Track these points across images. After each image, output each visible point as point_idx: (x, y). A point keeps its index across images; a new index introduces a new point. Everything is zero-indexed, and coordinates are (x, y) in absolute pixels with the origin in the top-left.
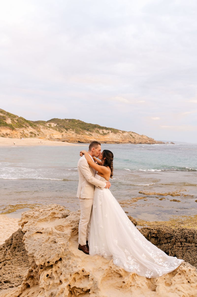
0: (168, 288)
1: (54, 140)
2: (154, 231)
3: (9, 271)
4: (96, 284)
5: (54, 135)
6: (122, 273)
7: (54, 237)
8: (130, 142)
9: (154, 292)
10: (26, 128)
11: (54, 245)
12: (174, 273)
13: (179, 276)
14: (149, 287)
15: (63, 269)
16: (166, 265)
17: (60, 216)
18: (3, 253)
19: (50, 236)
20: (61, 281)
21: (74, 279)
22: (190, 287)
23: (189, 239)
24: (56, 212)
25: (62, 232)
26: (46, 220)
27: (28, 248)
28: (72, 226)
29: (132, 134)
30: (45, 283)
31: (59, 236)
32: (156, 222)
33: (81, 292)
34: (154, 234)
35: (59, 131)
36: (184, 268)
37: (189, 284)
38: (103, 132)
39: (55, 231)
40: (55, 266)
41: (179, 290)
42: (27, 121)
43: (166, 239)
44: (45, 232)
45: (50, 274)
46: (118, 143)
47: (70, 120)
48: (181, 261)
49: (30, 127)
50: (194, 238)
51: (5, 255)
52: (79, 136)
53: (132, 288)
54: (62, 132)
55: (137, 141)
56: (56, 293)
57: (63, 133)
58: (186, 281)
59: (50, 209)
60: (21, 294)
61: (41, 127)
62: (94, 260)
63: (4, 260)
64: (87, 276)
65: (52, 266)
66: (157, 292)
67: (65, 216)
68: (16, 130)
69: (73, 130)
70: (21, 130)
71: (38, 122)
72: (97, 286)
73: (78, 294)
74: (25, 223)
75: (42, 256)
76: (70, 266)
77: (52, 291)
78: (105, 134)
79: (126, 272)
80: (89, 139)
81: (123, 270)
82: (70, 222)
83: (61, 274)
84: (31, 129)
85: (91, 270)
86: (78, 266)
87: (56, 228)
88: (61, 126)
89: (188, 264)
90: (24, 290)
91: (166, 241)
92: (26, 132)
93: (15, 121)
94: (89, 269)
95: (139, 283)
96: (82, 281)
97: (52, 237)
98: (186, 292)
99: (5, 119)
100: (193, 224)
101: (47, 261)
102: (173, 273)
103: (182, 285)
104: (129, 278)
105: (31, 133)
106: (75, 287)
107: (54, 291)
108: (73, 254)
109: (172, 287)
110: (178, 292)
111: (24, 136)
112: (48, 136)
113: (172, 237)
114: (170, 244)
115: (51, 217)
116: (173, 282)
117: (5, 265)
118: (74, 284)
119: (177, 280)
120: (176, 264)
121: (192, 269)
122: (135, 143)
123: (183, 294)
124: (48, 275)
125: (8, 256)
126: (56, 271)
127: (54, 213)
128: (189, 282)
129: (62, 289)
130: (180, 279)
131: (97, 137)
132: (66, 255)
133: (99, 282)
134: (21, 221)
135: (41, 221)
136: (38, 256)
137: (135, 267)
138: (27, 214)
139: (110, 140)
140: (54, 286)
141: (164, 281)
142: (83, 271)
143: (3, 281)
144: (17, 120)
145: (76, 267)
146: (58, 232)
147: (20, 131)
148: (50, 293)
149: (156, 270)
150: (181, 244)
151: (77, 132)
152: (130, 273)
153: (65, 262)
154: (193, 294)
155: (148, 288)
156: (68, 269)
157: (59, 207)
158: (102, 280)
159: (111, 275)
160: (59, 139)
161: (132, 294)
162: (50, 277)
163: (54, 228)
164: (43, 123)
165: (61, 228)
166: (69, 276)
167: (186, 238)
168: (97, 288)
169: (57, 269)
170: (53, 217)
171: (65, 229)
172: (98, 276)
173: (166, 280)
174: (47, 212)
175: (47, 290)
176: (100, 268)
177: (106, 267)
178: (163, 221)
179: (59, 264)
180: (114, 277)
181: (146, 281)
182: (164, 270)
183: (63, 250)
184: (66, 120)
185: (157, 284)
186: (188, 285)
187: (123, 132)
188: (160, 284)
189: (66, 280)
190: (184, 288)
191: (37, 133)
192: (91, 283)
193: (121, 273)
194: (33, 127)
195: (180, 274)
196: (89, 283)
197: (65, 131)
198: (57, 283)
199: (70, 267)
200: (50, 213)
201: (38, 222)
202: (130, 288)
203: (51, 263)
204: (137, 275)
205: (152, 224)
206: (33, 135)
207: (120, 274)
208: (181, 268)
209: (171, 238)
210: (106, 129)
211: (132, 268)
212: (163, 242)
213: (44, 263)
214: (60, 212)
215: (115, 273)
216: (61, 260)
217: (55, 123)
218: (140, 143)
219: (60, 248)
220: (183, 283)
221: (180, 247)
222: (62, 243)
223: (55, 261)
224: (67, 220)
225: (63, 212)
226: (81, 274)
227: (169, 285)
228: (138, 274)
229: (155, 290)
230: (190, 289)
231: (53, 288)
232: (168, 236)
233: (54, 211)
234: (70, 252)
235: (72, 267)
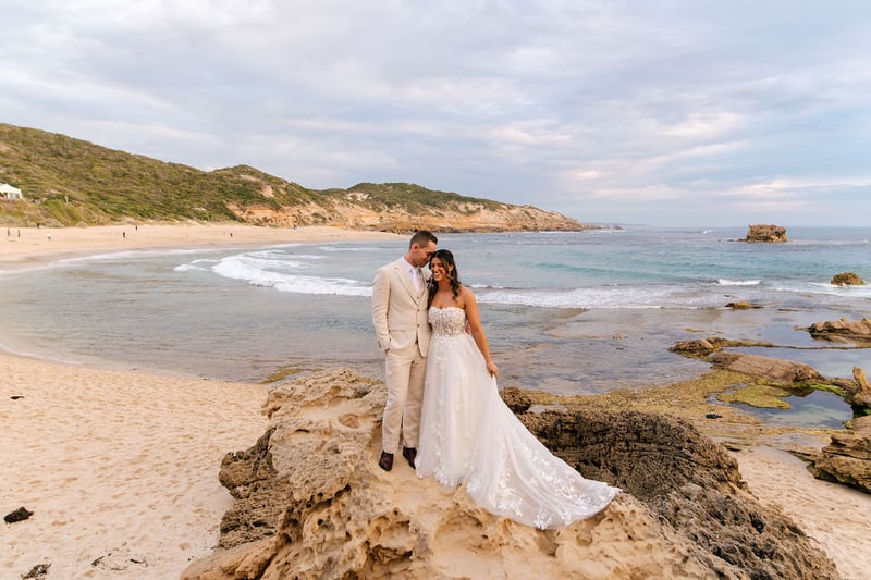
0: (584, 551)
1: (364, 229)
2: (569, 417)
3: (263, 502)
4: (424, 540)
5: (363, 219)
6: (482, 517)
7: (334, 439)
8: (525, 228)
9: (551, 559)
10: (304, 205)
11: (332, 458)
12: (599, 517)
13: (610, 525)
14: (542, 547)
15: (353, 508)
16: (582, 502)
17: (350, 393)
18: (252, 465)
19: (326, 439)
20: (348, 535)
21: (378, 530)
22: (632, 549)
23: (644, 434)
24: (342, 385)
25: (356, 430)
26: (319, 403)
27: (277, 464)
28: (375, 415)
29: (529, 211)
30: (314, 538)
31: (344, 438)
32: (577, 397)
33: (394, 557)
34: (567, 423)
35: (374, 209)
36: (620, 508)
37: (631, 542)
38: (466, 208)
39: (338, 426)
40: (336, 501)
41: (607, 556)
42: (306, 191)
43: (595, 434)
44: (314, 431)
45: (324, 519)
46: (499, 230)
47: (395, 185)
48: (614, 491)
49: (313, 203)
50: (655, 432)
51: (256, 469)
52: (416, 219)
53: (504, 548)
54: (380, 211)
55: (540, 225)
56: (339, 558)
57: (383, 213)
58: (623, 536)
59: (328, 378)
60: (275, 555)
61: (336, 201)
62: (422, 489)
63: (254, 479)
64: (405, 524)
65: (329, 503)
66: (558, 560)
67: (361, 394)
68: (283, 211)
69: (403, 206)
70: (294, 210)
71: (328, 192)
72: (426, 546)
73: (386, 560)
74: (275, 409)
75: (307, 482)
76: (367, 502)
77: (330, 554)
78: (470, 213)
79: (490, 515)
80: (437, 224)
81: (483, 510)
82: (370, 408)
83: (349, 519)
84: (314, 208)
85: (414, 510)
86: (384, 503)
87: (340, 420)
88: (377, 199)
89: (630, 498)
90: (282, 547)
91: (594, 439)
92: (304, 213)
93: (282, 191)
94: (408, 508)
95: (519, 540)
96: (395, 534)
97: (330, 441)
98: (623, 560)
99: (260, 189)
100: (658, 399)
101: (318, 491)
102: (597, 519)
103: (615, 544)
104: (496, 527)
105: (316, 215)
106: (379, 546)
107: (334, 554)
108: (375, 477)
109: (593, 549)
110: (604, 559)
111: (300, 221)
112: (351, 220)
113: (608, 430)
114: (602, 446)
115: (330, 397)
116: (596, 538)
117: (255, 489)
118: (377, 540)
119: (604, 533)
120: (603, 499)
121: (637, 510)
122: (535, 229)
123: (617, 564)
124: (320, 522)
125: (263, 471)
126: (339, 513)
127: (338, 388)
128: (630, 537)
129: (351, 551)
130: (611, 531)
131: (455, 220)
132: (360, 479)
133: (432, 535)
134: (267, 405)
135: (308, 404)
136: (298, 482)
137: (511, 506)
138: (279, 390)
139: (483, 225)
140: (335, 544)
141: (575, 534)
142: (396, 513)
143: (251, 522)
144: (286, 190)
145: (380, 504)
146: (344, 429)
147: (291, 212)
148: (326, 558)
149: (559, 512)
150: (628, 445)
151: (411, 211)
152: (499, 517)
153: (357, 493)
154: (640, 565)
155: (538, 548)
156: (363, 509)
157: (347, 374)
158: (439, 532)
159: (458, 520)
160: (373, 227)
161: (502, 563)
162: (326, 526)
163: (336, 421)
164: (340, 193)
165: (351, 420)
166: (366, 522)
167: (638, 433)
168: (427, 550)
169: (340, 508)
170: (336, 396)
171: (360, 421)
172: (430, 524)
173: (579, 533)
174: (322, 386)
175: (320, 553)
176: (435, 505)
177: (447, 504)
178: (593, 394)
179: (345, 499)
180: (463, 525)
181: (535, 535)
182: (577, 513)
183: (353, 470)
184: (388, 185)
185: (558, 541)
186: (629, 545)
187: (511, 207)
188: (565, 542)
189: (360, 532)
190: (618, 551)
191: (327, 216)
192: (414, 537)
193: (478, 516)
194: (318, 204)
195: (611, 520)
196: (408, 539)
197: (387, 208)
198: (340, 539)
199: (368, 505)
200: (328, 388)
201: (302, 407)
202: (498, 549)
203: (326, 497)
204: (515, 523)
205: (569, 400)
206: (321, 220)
207: (477, 520)
208: (614, 506)
209: (605, 431)
210: (474, 201)
211: (503, 506)
212: (587, 441)
213: (312, 497)
214: (351, 385)
215: (466, 517)
216: (348, 488)
217: (365, 193)
218: (547, 230)
219: (346, 463)
220: (618, 540)
221: (624, 451)
222: (350, 453)
223: (334, 493)
224: (365, 403)
225: (356, 385)
226: (392, 520)
227: (586, 543)
228: (517, 520)
229: (553, 555)
230: (633, 554)
231: (333, 547)
232: (598, 428)
233: (338, 383)
234: (367, 472)
235: (372, 505)
